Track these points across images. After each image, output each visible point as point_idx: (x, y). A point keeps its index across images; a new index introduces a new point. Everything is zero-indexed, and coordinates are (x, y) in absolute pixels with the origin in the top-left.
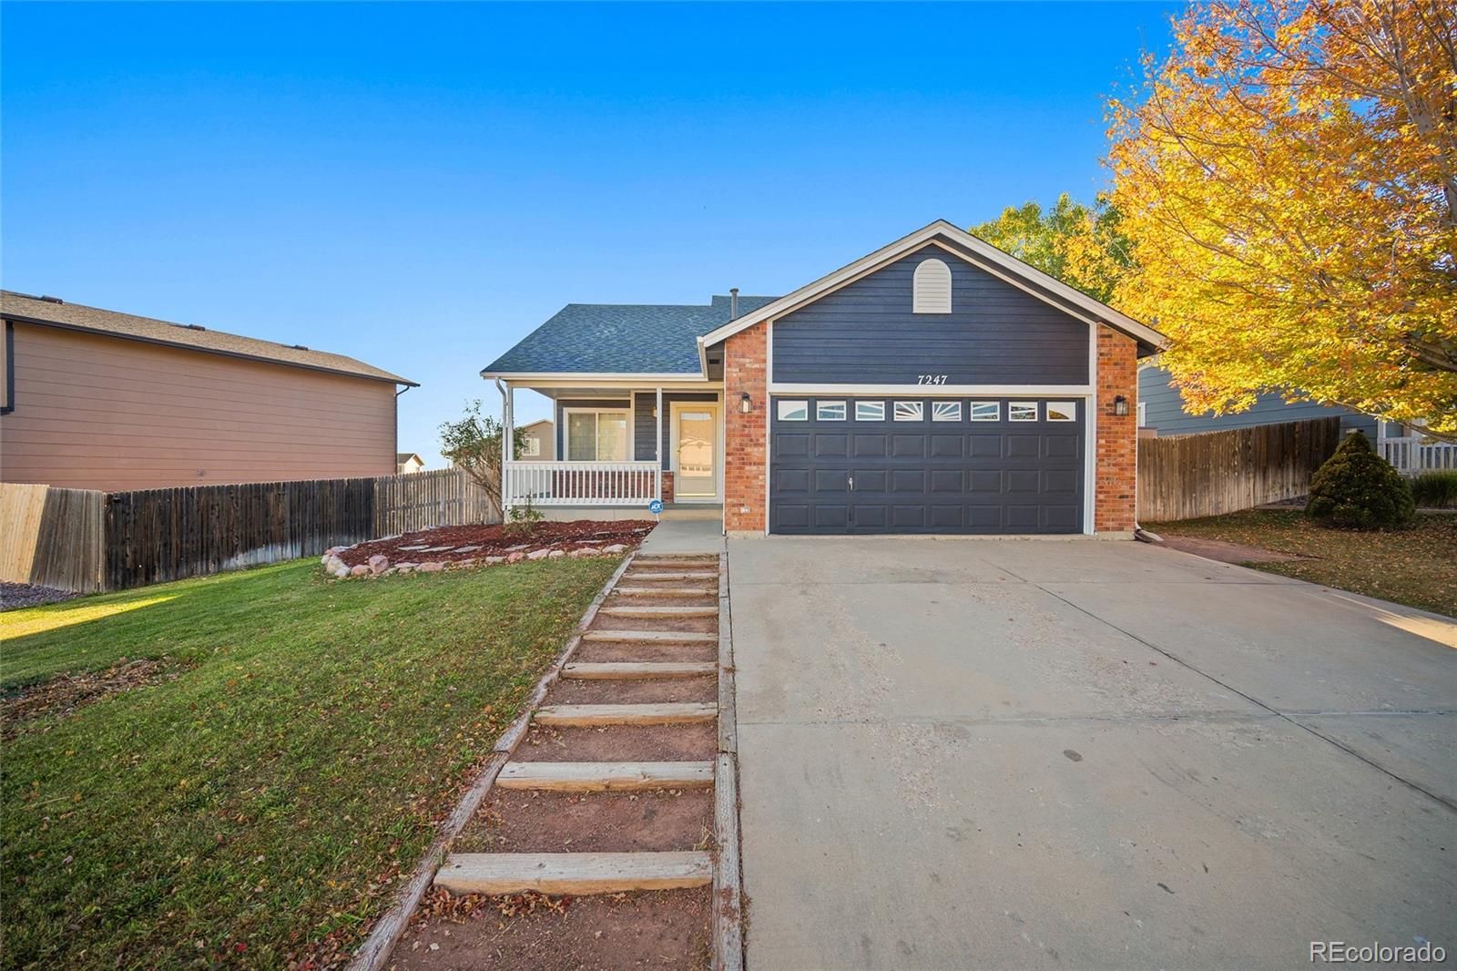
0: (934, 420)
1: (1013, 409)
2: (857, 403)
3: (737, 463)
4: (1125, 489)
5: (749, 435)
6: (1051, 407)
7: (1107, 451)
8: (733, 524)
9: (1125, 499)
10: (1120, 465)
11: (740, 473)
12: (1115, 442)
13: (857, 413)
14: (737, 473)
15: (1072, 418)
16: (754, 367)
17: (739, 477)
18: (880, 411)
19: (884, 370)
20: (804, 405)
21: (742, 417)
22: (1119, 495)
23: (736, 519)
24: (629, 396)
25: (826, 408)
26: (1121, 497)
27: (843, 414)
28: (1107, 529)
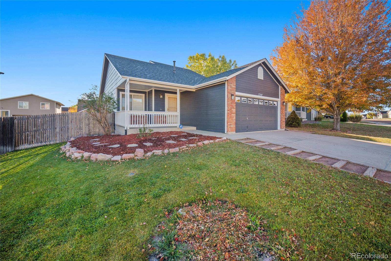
0: (259, 104)
1: (270, 103)
2: (248, 99)
3: (230, 113)
6: (274, 103)
10: (283, 115)
11: (230, 116)
12: (283, 111)
15: (276, 105)
16: (233, 87)
18: (252, 101)
19: (253, 91)
20: (240, 98)
23: (230, 129)
25: (243, 100)
28: (282, 128)
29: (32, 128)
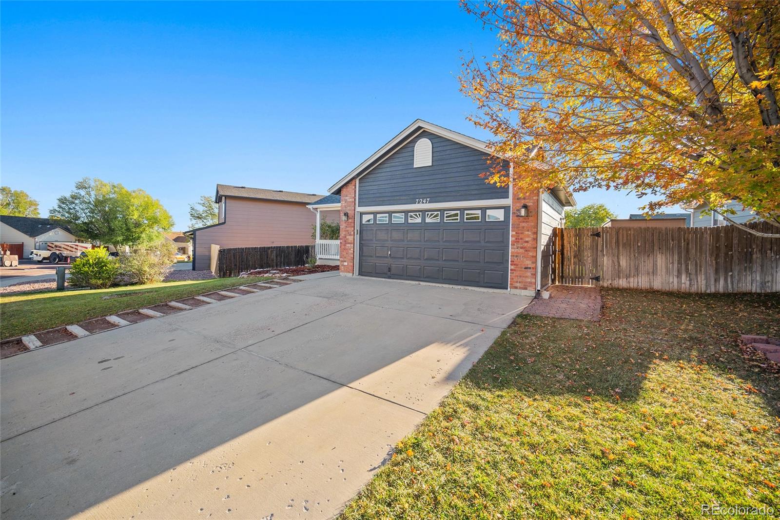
0: (426, 222)
1: (467, 214)
2: (393, 214)
3: (343, 243)
4: (529, 263)
5: (348, 231)
6: (489, 212)
7: (516, 239)
8: (342, 269)
9: (528, 270)
10: (525, 248)
11: (344, 247)
12: (522, 233)
13: (393, 219)
15: (502, 219)
16: (350, 201)
17: (344, 249)
18: (402, 218)
19: (402, 198)
20: (372, 216)
21: (345, 223)
22: (524, 267)
23: (343, 267)
25: (380, 217)
26: (526, 268)
27: (387, 220)
28: (516, 288)
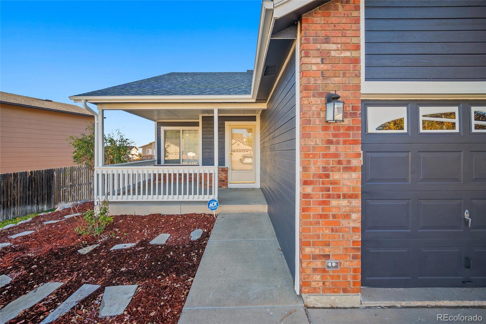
2: (472, 109)
3: (319, 196)
5: (336, 155)
8: (314, 284)
11: (323, 210)
13: (474, 122)
14: (319, 210)
16: (342, 55)
17: (321, 216)
20: (401, 113)
21: (325, 129)
23: (318, 277)
24: (198, 119)
25: (430, 116)
27: (454, 124)
29: (69, 183)
